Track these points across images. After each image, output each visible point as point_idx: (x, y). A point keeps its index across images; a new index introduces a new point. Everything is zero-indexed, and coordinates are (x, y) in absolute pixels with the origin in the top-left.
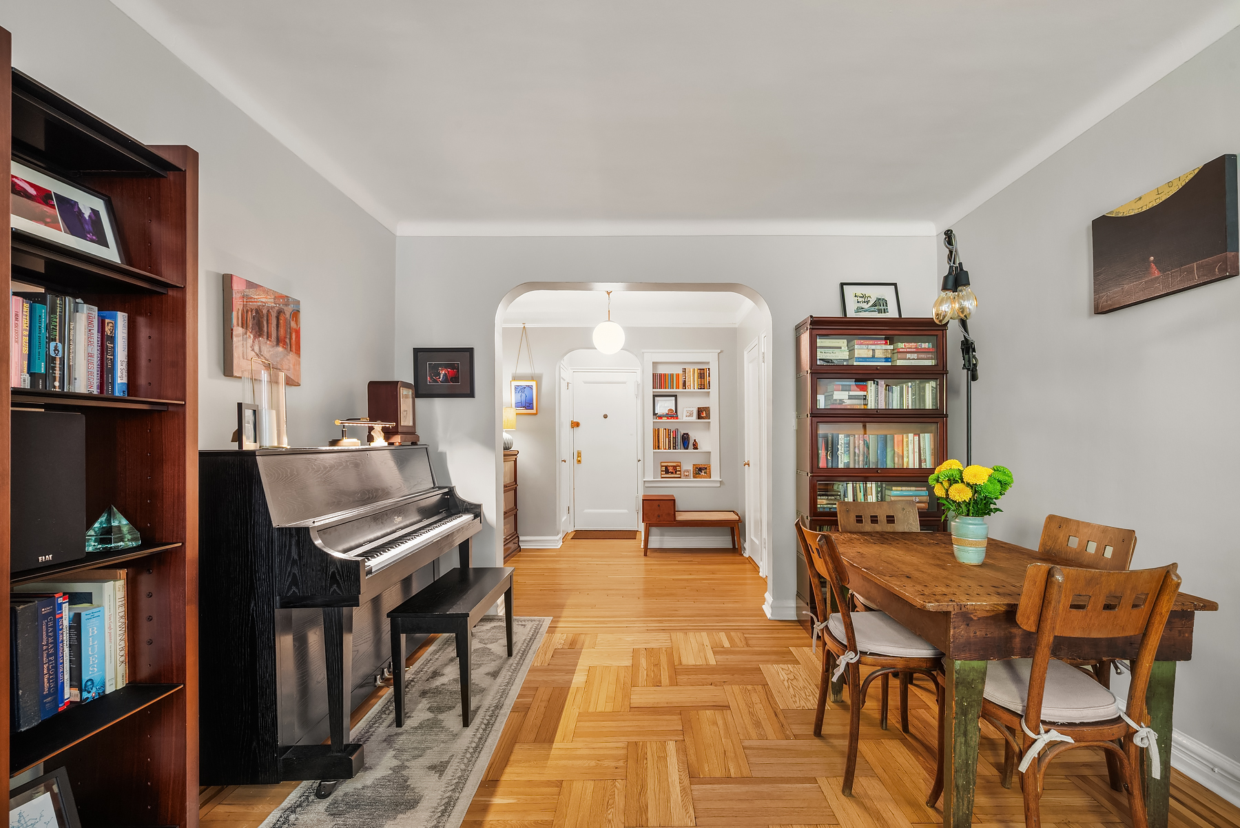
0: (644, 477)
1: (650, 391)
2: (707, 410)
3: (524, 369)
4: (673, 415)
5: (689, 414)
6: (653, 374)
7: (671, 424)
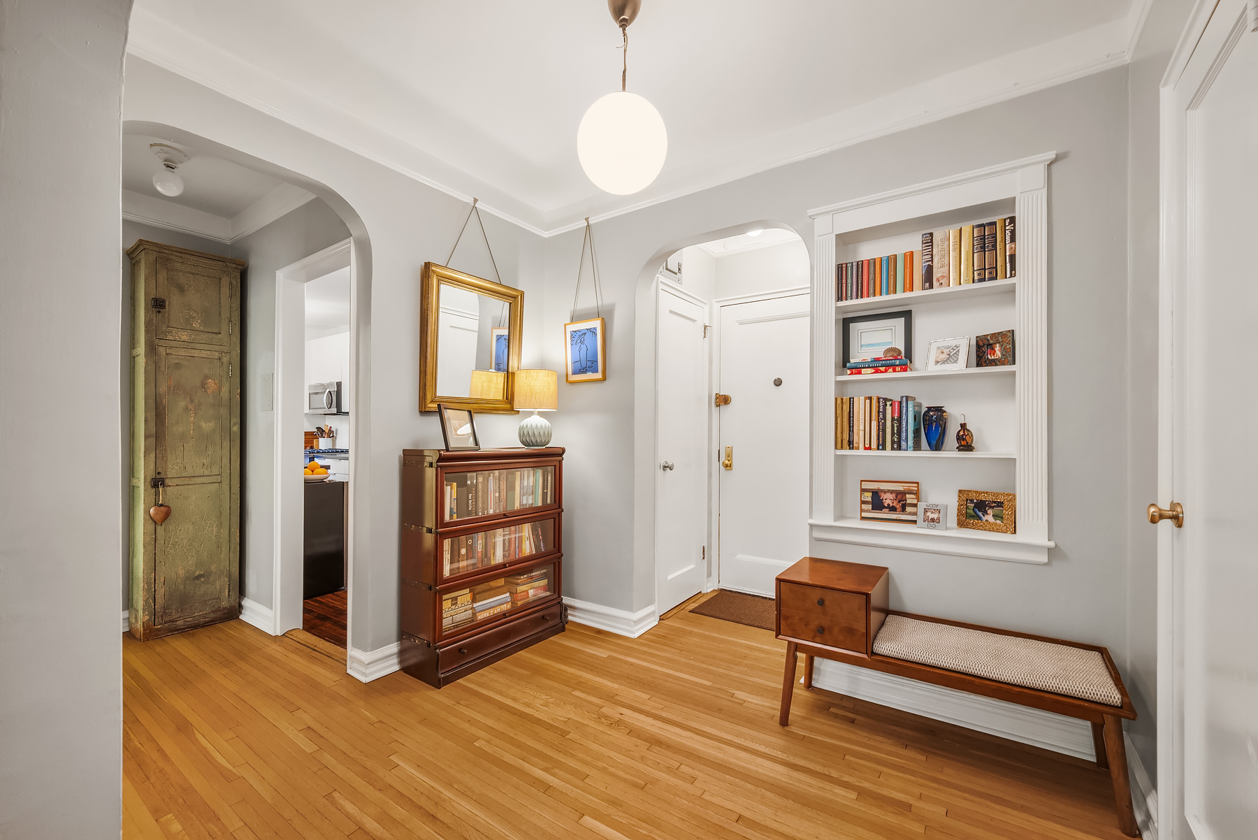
0: (811, 517)
1: (829, 309)
2: (1007, 340)
3: (588, 301)
4: (901, 359)
5: (945, 356)
6: (840, 269)
7: (892, 385)
